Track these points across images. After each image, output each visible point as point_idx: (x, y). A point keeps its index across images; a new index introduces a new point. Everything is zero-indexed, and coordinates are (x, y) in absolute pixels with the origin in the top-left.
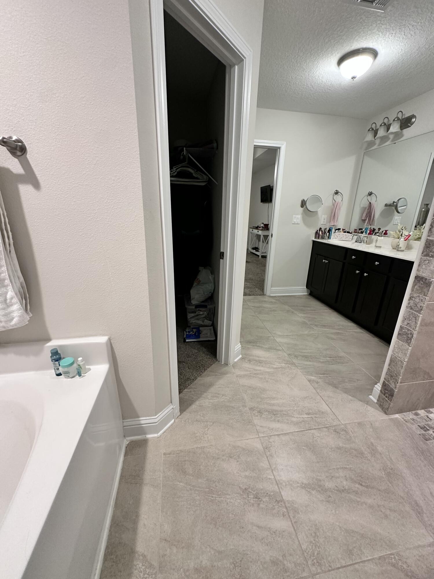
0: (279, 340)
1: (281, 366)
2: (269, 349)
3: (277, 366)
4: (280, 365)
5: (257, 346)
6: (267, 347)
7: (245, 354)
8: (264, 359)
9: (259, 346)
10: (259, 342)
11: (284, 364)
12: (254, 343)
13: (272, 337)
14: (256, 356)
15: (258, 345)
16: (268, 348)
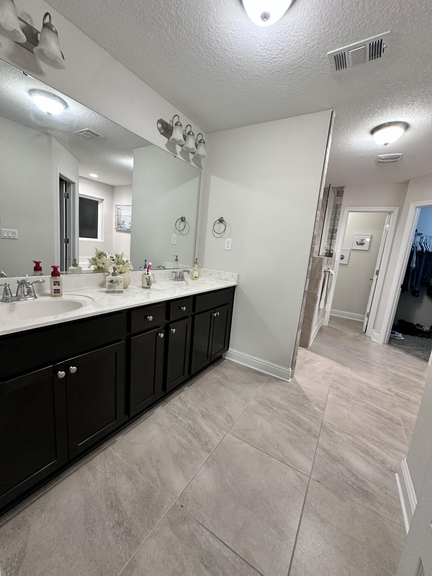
0: (306, 464)
1: (341, 433)
2: (335, 459)
3: (347, 435)
4: (341, 435)
5: (356, 476)
6: (339, 466)
7: (386, 476)
8: (358, 451)
9: (353, 475)
10: (346, 483)
11: (334, 433)
12: (359, 487)
13: (314, 476)
14: (369, 463)
15: (353, 479)
16: (340, 462)
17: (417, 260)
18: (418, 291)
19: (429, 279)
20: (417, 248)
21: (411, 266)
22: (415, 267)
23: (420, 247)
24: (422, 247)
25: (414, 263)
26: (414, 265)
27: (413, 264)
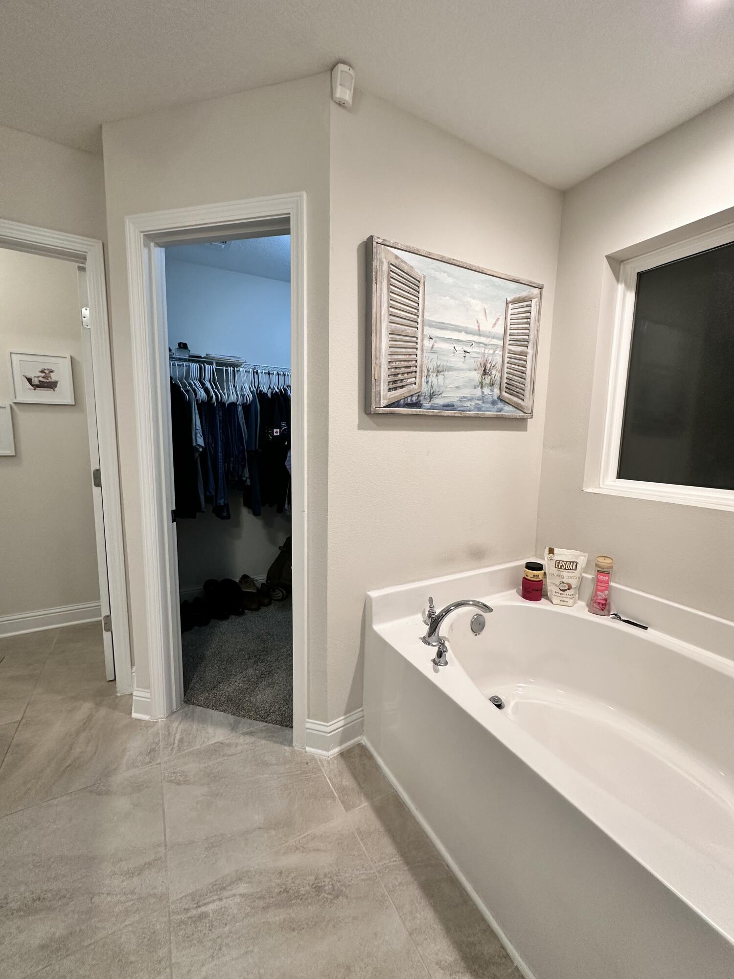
17: (204, 424)
18: (226, 506)
19: (240, 473)
20: (196, 395)
21: (194, 444)
22: (203, 445)
23: (202, 391)
24: (207, 391)
25: (198, 435)
26: (200, 441)
27: (198, 439)
